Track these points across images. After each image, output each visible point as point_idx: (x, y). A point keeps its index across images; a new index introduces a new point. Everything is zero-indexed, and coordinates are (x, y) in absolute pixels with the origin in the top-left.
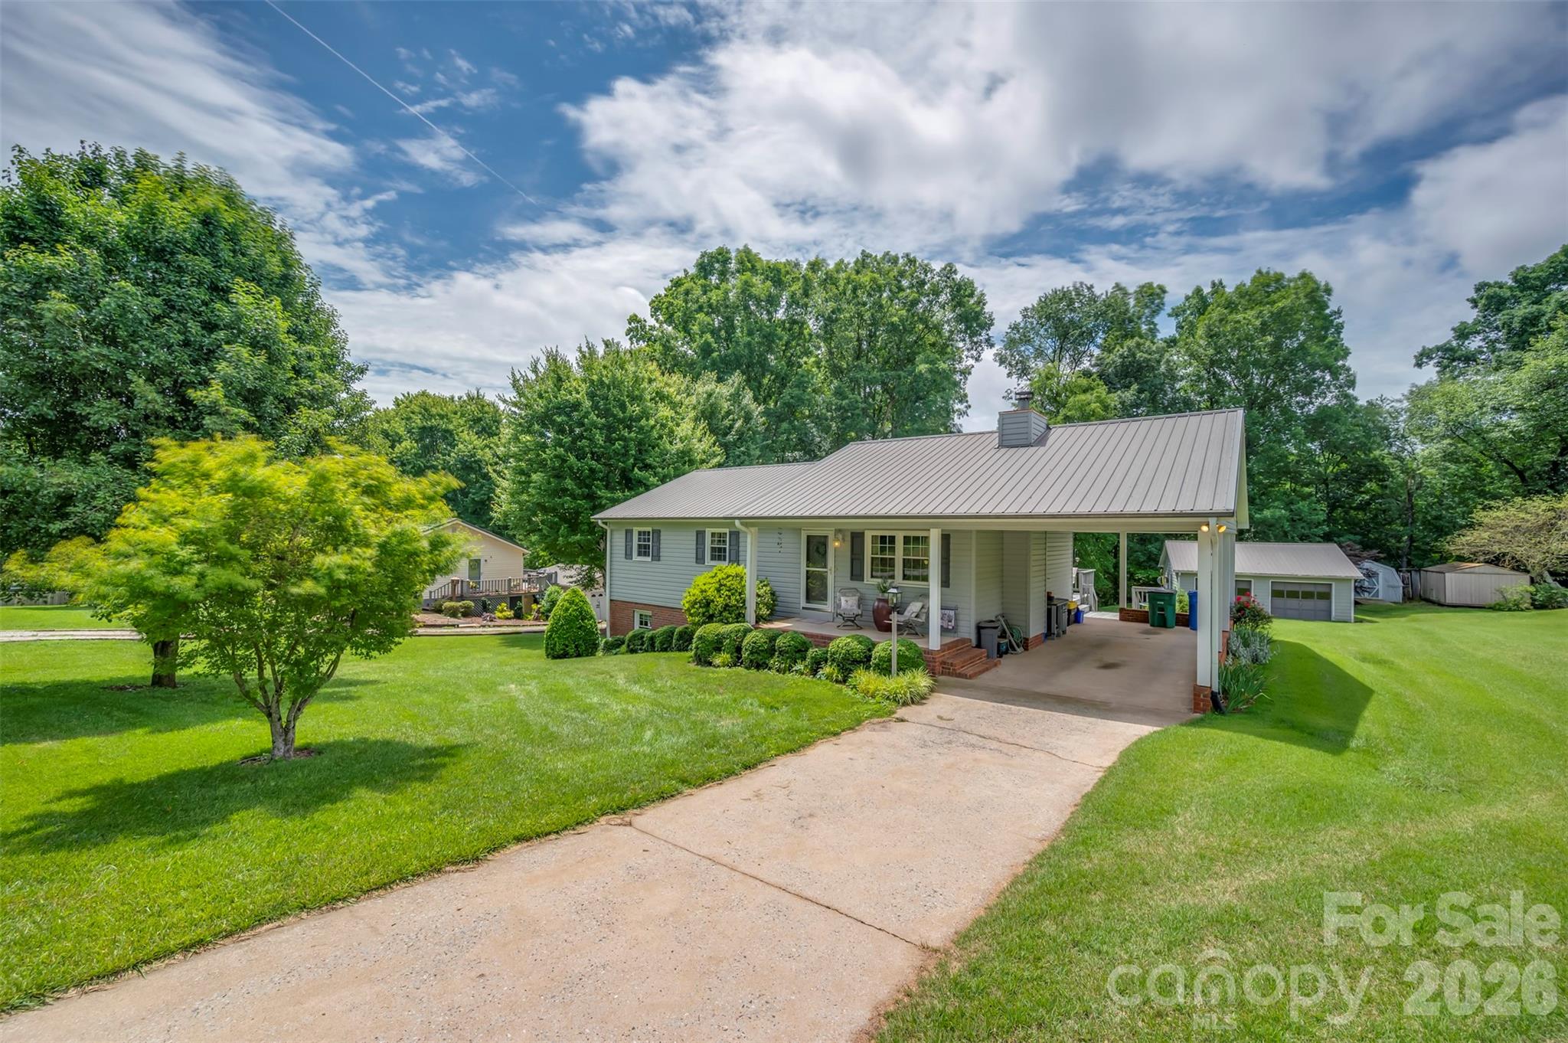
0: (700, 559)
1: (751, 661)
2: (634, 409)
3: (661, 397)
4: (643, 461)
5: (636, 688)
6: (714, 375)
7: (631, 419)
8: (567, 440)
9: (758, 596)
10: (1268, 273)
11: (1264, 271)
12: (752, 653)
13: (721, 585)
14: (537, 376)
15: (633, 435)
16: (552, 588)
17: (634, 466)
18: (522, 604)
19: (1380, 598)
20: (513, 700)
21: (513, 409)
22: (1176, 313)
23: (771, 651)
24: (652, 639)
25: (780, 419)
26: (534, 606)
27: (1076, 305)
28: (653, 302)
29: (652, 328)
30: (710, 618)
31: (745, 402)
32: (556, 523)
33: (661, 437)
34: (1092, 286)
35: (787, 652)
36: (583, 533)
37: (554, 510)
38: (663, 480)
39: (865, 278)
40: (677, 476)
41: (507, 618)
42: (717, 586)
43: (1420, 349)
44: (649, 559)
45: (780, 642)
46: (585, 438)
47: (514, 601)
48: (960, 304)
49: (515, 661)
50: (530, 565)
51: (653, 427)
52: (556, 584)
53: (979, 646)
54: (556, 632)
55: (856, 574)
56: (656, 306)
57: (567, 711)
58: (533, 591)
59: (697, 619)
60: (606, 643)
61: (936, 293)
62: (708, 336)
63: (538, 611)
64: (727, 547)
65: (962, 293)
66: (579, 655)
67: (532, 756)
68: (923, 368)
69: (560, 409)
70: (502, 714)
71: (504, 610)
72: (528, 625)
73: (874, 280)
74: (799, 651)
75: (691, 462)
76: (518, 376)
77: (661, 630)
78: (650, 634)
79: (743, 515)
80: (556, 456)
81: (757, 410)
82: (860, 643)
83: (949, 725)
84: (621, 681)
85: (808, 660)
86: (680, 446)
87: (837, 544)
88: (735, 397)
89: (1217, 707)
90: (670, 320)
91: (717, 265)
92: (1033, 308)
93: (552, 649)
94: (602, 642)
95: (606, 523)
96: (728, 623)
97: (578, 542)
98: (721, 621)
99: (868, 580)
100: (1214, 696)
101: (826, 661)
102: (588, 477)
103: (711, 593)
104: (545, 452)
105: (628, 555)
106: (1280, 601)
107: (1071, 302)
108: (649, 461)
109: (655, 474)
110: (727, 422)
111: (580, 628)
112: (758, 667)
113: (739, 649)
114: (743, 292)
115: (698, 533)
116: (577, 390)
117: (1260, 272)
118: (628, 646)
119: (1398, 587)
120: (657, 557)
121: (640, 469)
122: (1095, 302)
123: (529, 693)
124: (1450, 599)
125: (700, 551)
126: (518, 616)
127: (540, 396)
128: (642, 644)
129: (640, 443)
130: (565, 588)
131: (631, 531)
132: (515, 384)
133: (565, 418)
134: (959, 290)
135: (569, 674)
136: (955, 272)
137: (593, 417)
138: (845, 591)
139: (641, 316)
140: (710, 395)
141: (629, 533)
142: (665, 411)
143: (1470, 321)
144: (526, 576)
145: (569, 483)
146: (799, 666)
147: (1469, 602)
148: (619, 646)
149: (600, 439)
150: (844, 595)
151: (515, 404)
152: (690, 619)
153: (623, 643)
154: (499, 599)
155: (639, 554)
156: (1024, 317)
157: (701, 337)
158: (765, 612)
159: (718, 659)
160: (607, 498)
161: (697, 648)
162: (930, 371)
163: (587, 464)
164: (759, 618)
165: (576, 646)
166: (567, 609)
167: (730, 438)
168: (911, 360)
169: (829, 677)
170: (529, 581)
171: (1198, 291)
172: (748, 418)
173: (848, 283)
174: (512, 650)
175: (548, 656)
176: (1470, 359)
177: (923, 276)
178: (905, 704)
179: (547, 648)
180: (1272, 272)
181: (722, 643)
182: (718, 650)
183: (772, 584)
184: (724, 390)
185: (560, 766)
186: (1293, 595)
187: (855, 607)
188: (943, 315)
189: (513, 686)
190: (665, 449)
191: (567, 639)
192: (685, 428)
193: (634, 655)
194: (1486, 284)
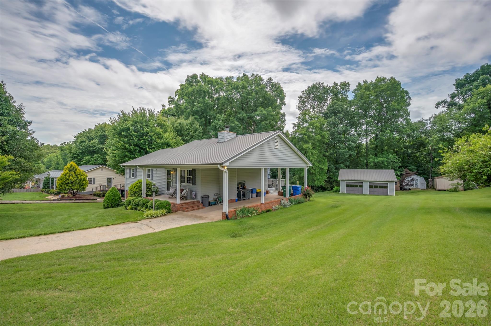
8: (126, 140)
10: (380, 77)
12: (134, 205)
15: (147, 138)
19: (419, 188)
22: (354, 91)
34: (323, 83)
43: (437, 102)
44: (134, 178)
46: (132, 139)
61: (265, 87)
64: (150, 174)
65: (275, 87)
69: (123, 130)
80: (122, 145)
87: (172, 172)
89: (227, 218)
91: (193, 80)
92: (305, 91)
95: (124, 167)
100: (226, 215)
105: (130, 176)
106: (371, 189)
107: (317, 88)
116: (129, 124)
119: (425, 184)
120: (136, 177)
122: (326, 88)
124: (438, 187)
133: (125, 133)
136: (272, 80)
137: (133, 133)
139: (172, 97)
141: (130, 169)
143: (455, 92)
147: (444, 189)
149: (135, 139)
163: (132, 147)
171: (360, 84)
180: (382, 77)
181: (130, 203)
186: (376, 187)
192: (167, 135)
194: (459, 79)
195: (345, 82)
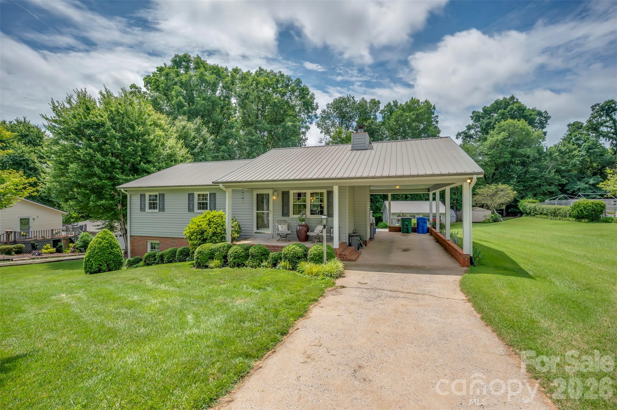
0: (191, 209)
1: (234, 263)
2: (140, 129)
3: (156, 125)
4: (146, 159)
5: (162, 287)
6: (186, 118)
7: (138, 135)
8: (95, 144)
9: (232, 227)
11: (414, 98)
12: (235, 258)
13: (210, 222)
14: (71, 105)
15: (140, 143)
16: (83, 234)
17: (140, 161)
18: (62, 244)
20: (68, 305)
21: (54, 124)
22: (382, 112)
23: (247, 256)
24: (162, 257)
25: (220, 144)
26: (71, 245)
27: (348, 104)
28: (145, 78)
29: (145, 93)
30: (204, 241)
31: (203, 133)
32: (87, 194)
33: (157, 146)
34: (354, 97)
35: (257, 256)
36: (106, 199)
37: (85, 186)
38: (159, 169)
39: (262, 79)
40: (166, 168)
41: (51, 253)
42: (208, 222)
44: (157, 211)
45: (251, 250)
46: (108, 144)
47: (56, 243)
48: (303, 98)
49: (61, 278)
50: (67, 221)
51: (152, 141)
52: (85, 231)
53: (350, 245)
54: (93, 258)
55: (285, 213)
56: (148, 81)
57: (116, 309)
58: (69, 236)
59: (196, 242)
60: (129, 261)
61: (293, 91)
62: (181, 98)
63: (74, 247)
64: (208, 202)
65: (304, 93)
66: (110, 270)
67: (97, 355)
68: (289, 124)
69: (89, 126)
70: (59, 319)
71: (49, 248)
72: (67, 255)
73: (266, 81)
74: (264, 255)
75: (176, 161)
76: (57, 104)
77: (167, 251)
78: (160, 253)
79: (225, 180)
80: (87, 154)
81: (210, 138)
82: (300, 247)
83: (365, 286)
84: (148, 282)
85: (269, 260)
86: (169, 151)
87: (274, 198)
88: (198, 130)
89: (472, 263)
90: (157, 89)
91: (184, 63)
92: (331, 104)
93: (90, 268)
94: (126, 261)
95: (126, 191)
96: (216, 243)
97: (102, 205)
98: (212, 242)
99: (291, 215)
100: (471, 258)
101: (281, 259)
102: (110, 167)
103: (204, 226)
104: (79, 151)
105: (142, 209)
107: (346, 103)
108: (149, 159)
109: (154, 166)
110: (194, 142)
111: (110, 254)
112: (238, 266)
113: (225, 257)
114: (200, 78)
115: (189, 195)
116: (101, 116)
117: (412, 98)
118: (145, 261)
119: (454, 216)
120: (162, 209)
121: (144, 163)
122: (355, 104)
123: (79, 298)
125: (191, 205)
126: (59, 251)
127: (75, 117)
128: (155, 260)
129: (143, 149)
130: (94, 234)
131: (144, 195)
132: (54, 108)
133: (93, 132)
134: (303, 90)
135: (107, 282)
136: (301, 82)
137: (113, 132)
138: (280, 222)
139: (138, 85)
140: (184, 128)
141: (143, 196)
142: (159, 132)
143: (471, 124)
144: (65, 227)
145: (97, 170)
146: (265, 263)
147: (475, 221)
148: (138, 262)
149: (117, 145)
150: (280, 224)
151: (55, 121)
152: (190, 242)
153: (141, 260)
154: (45, 241)
155: (150, 208)
156: (328, 107)
157: (177, 98)
158: (236, 235)
159: (212, 264)
160: (122, 179)
161: (198, 258)
162: (292, 125)
163: (109, 159)
164: (233, 239)
165: (108, 265)
166: (100, 243)
167: (196, 150)
168: (283, 120)
169: (285, 267)
170: (67, 230)
171: (389, 104)
172: (205, 142)
173: (254, 80)
174: (57, 271)
175: (86, 272)
176: (471, 137)
177: (287, 82)
178: (337, 278)
179: (86, 268)
180: (416, 99)
181: (214, 254)
182: (212, 258)
183: (238, 221)
184: (191, 126)
185: (130, 361)
187: (287, 230)
188: (296, 102)
189: (63, 295)
190: (160, 153)
191: (101, 261)
192: (171, 142)
193: (150, 267)
194: (475, 111)
195: (375, 100)
